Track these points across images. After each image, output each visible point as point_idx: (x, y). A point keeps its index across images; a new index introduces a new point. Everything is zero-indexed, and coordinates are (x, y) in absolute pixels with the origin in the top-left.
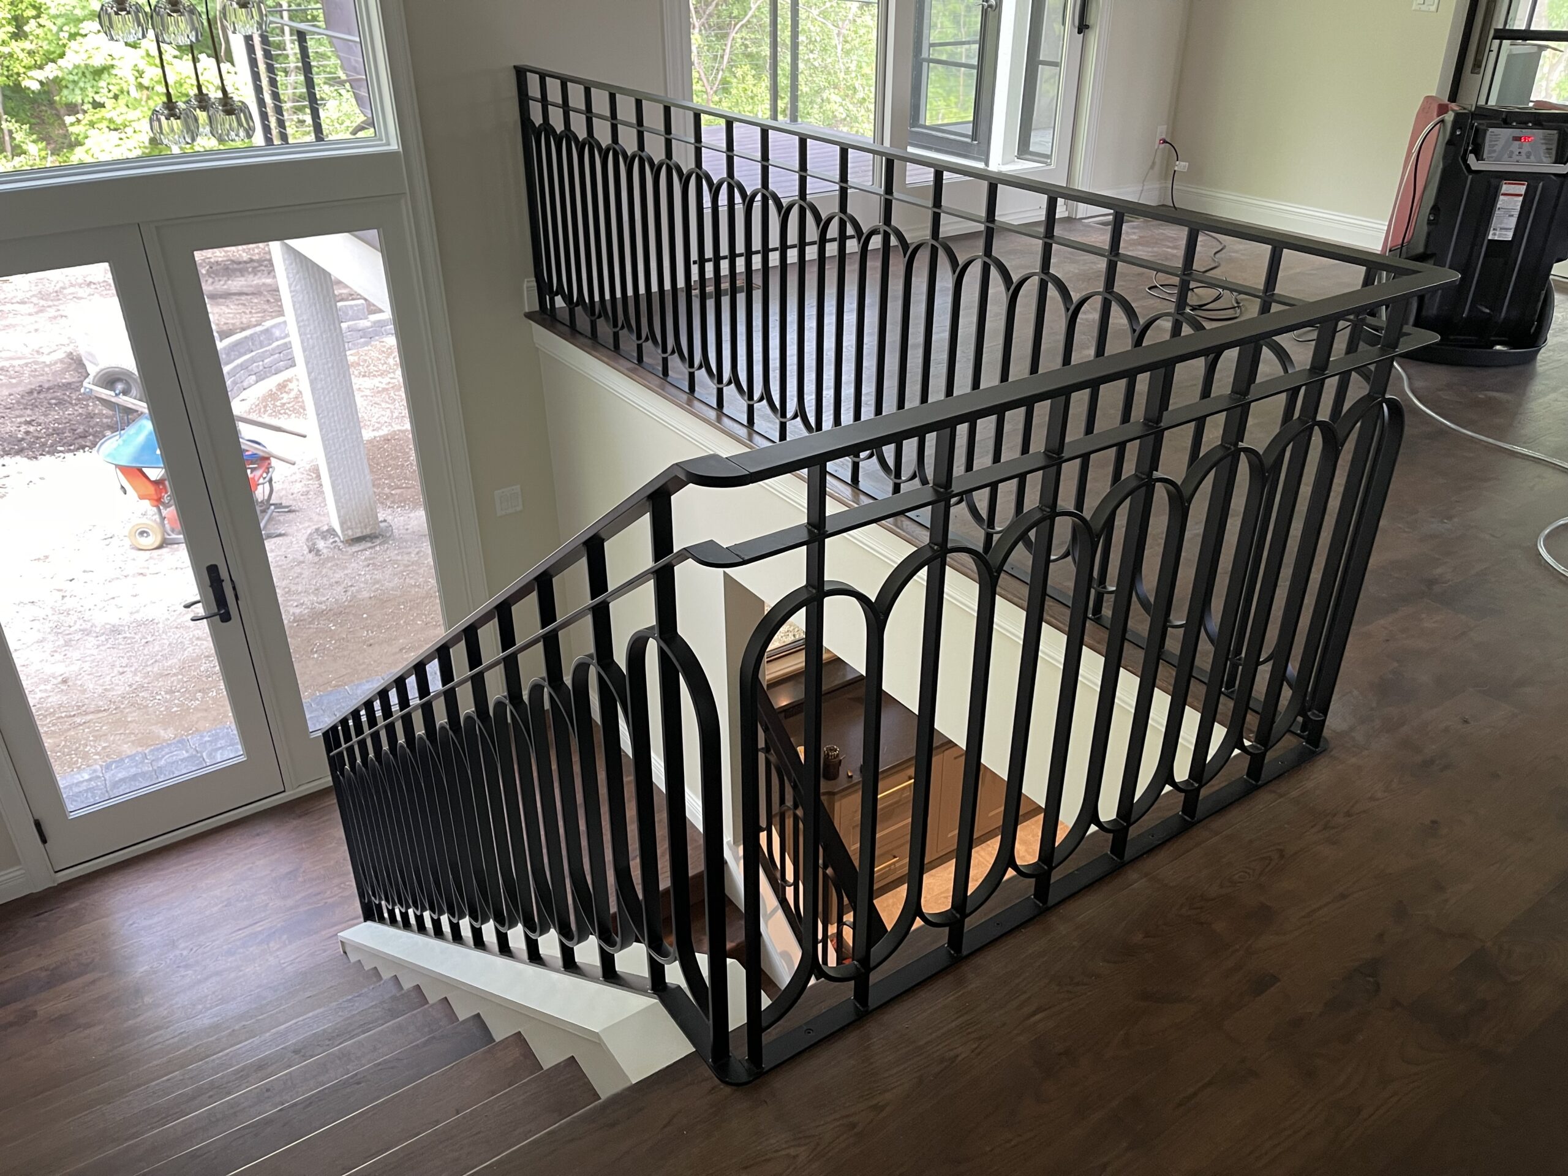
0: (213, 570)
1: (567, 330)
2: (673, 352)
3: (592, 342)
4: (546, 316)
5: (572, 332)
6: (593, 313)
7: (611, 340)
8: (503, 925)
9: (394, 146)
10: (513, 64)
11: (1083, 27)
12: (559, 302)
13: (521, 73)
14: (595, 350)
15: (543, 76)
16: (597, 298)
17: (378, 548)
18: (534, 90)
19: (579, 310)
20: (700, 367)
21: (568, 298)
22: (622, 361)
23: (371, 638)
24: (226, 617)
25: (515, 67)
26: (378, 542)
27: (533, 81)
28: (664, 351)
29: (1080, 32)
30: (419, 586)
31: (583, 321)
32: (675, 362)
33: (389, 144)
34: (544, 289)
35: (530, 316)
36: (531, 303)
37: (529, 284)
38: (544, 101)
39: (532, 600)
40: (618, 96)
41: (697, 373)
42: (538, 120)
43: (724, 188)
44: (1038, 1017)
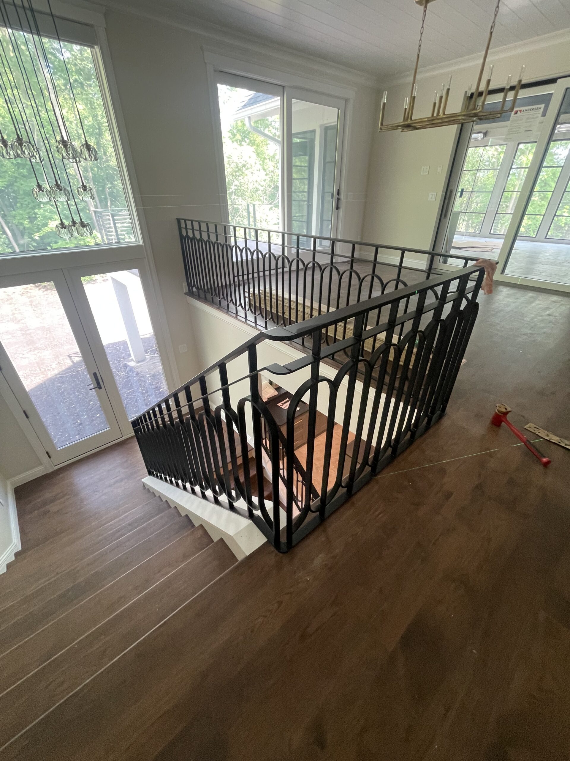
0: (95, 375)
1: (198, 297)
2: (230, 302)
3: (205, 300)
4: (191, 294)
5: (199, 298)
6: (205, 291)
7: (211, 299)
8: (193, 485)
9: (141, 243)
10: (176, 217)
11: (338, 208)
12: (194, 289)
13: (179, 220)
14: (206, 303)
15: (185, 221)
16: (206, 288)
18: (183, 225)
19: (200, 291)
20: (239, 306)
21: (197, 288)
22: (215, 306)
24: (100, 388)
25: (177, 219)
27: (183, 222)
28: (228, 302)
29: (337, 209)
31: (202, 294)
32: (231, 305)
33: (139, 243)
34: (190, 285)
35: (186, 294)
36: (185, 289)
37: (185, 284)
38: (186, 229)
39: (198, 385)
40: (209, 224)
41: (238, 308)
42: (184, 234)
43: (244, 250)
44: (381, 516)
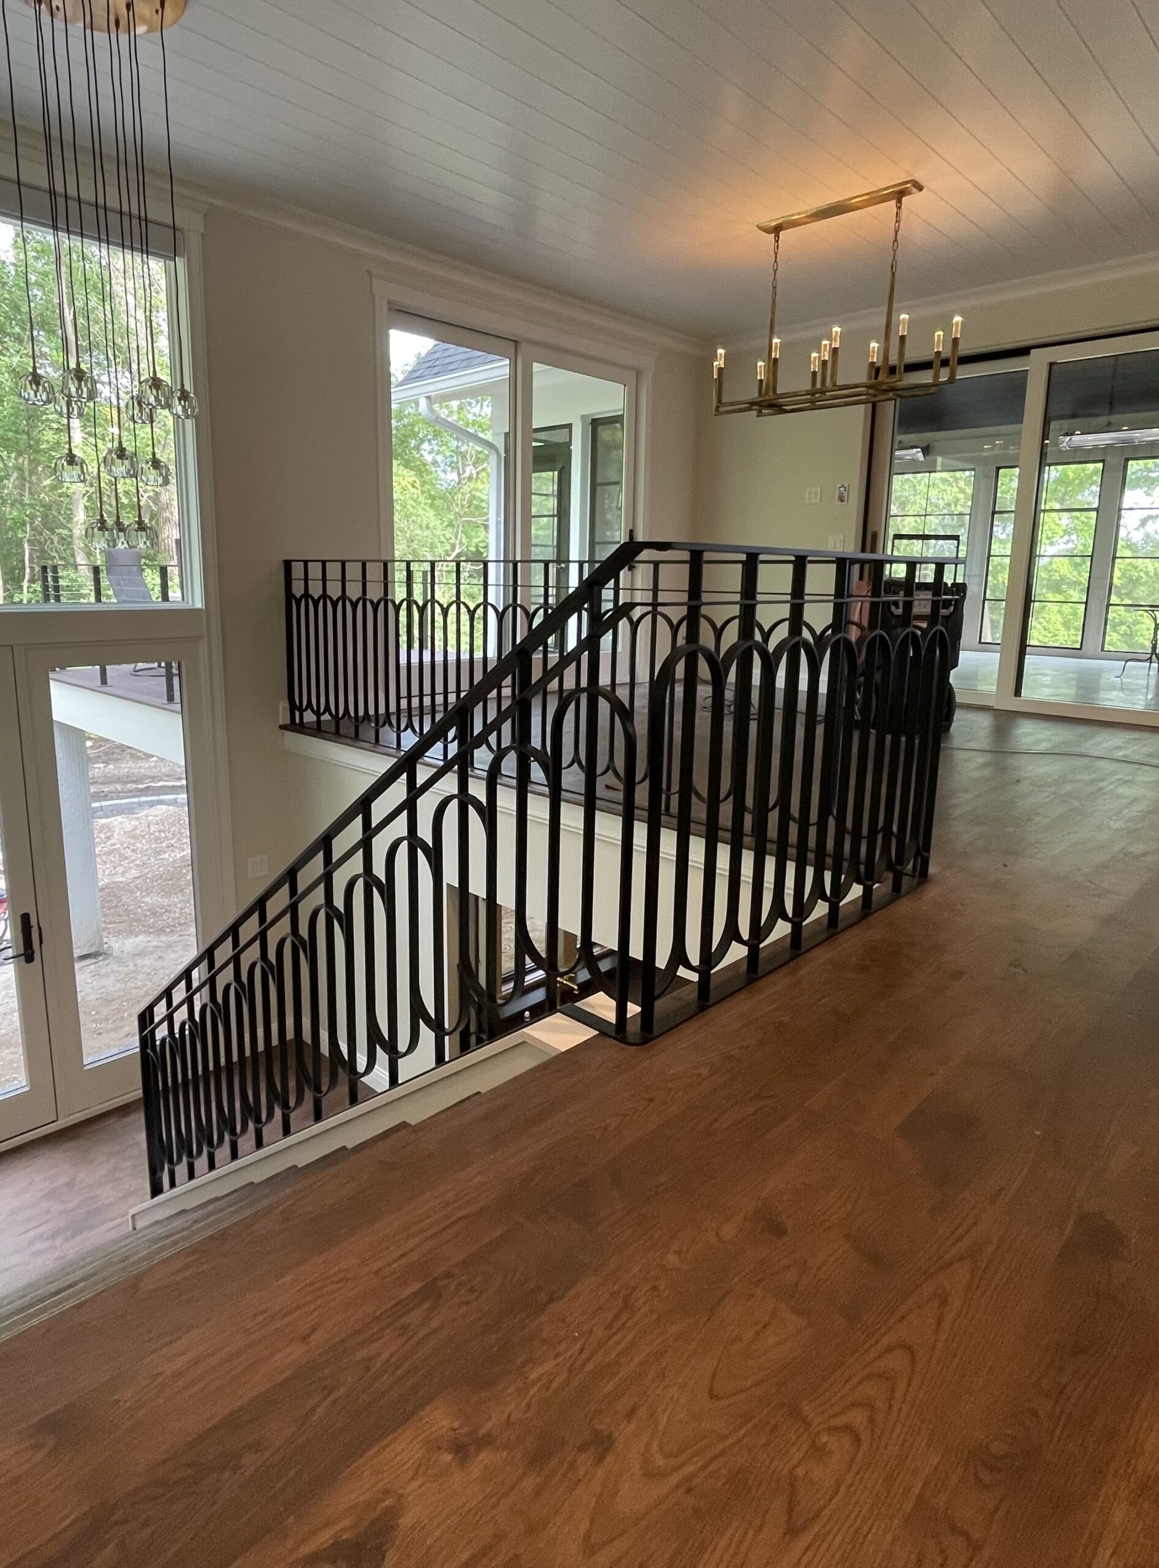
0: (25, 919)
4: (295, 726)
9: (199, 604)
10: (281, 558)
13: (288, 564)
15: (306, 563)
17: (101, 963)
18: (298, 573)
23: (101, 1028)
24: (29, 958)
25: (283, 561)
26: (101, 958)
27: (298, 570)
30: (138, 988)
33: (194, 603)
34: (294, 707)
35: (284, 726)
36: (285, 719)
37: (284, 705)
38: (306, 580)
42: (299, 591)
